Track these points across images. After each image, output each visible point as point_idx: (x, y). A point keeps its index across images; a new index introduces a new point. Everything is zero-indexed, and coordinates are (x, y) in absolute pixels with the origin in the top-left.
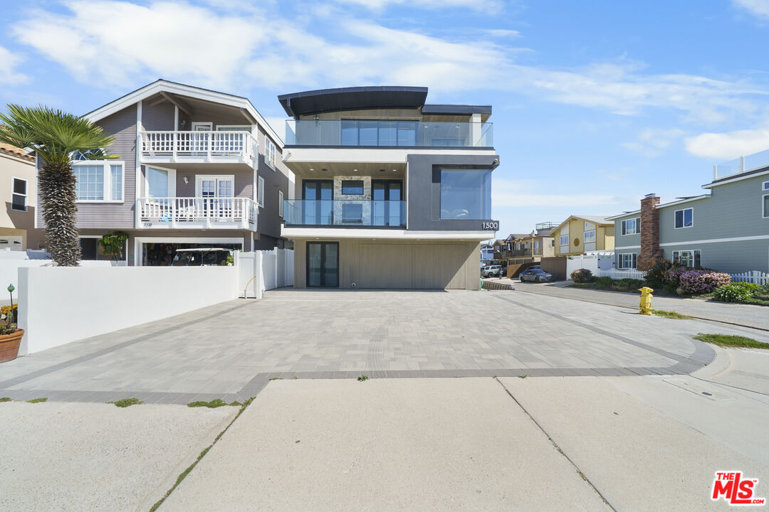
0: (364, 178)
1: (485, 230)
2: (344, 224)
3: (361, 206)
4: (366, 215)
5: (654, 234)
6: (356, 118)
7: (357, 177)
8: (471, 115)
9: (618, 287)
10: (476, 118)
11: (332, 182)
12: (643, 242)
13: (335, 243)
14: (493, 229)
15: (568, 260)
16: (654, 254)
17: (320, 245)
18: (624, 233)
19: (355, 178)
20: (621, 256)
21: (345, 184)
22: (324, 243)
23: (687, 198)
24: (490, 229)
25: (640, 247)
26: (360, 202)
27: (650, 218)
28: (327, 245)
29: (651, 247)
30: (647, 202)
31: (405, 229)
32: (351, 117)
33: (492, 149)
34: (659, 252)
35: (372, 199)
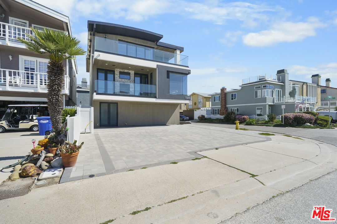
0: (130, 71)
1: (186, 100)
2: (120, 94)
3: (129, 85)
4: (132, 90)
5: (225, 102)
6: (126, 40)
7: (127, 70)
8: (176, 50)
9: (216, 122)
10: (178, 52)
11: (114, 71)
12: (221, 105)
13: (116, 103)
14: (189, 100)
15: (195, 111)
16: (225, 109)
17: (107, 104)
18: (215, 101)
19: (126, 71)
20: (213, 110)
21: (121, 73)
22: (109, 103)
23: (235, 90)
24: (188, 99)
25: (220, 106)
26: (129, 83)
27: (224, 96)
28: (111, 104)
29: (224, 106)
30: (223, 90)
31: (156, 98)
32: (124, 40)
33: (188, 67)
34: (226, 108)
35: (134, 83)
